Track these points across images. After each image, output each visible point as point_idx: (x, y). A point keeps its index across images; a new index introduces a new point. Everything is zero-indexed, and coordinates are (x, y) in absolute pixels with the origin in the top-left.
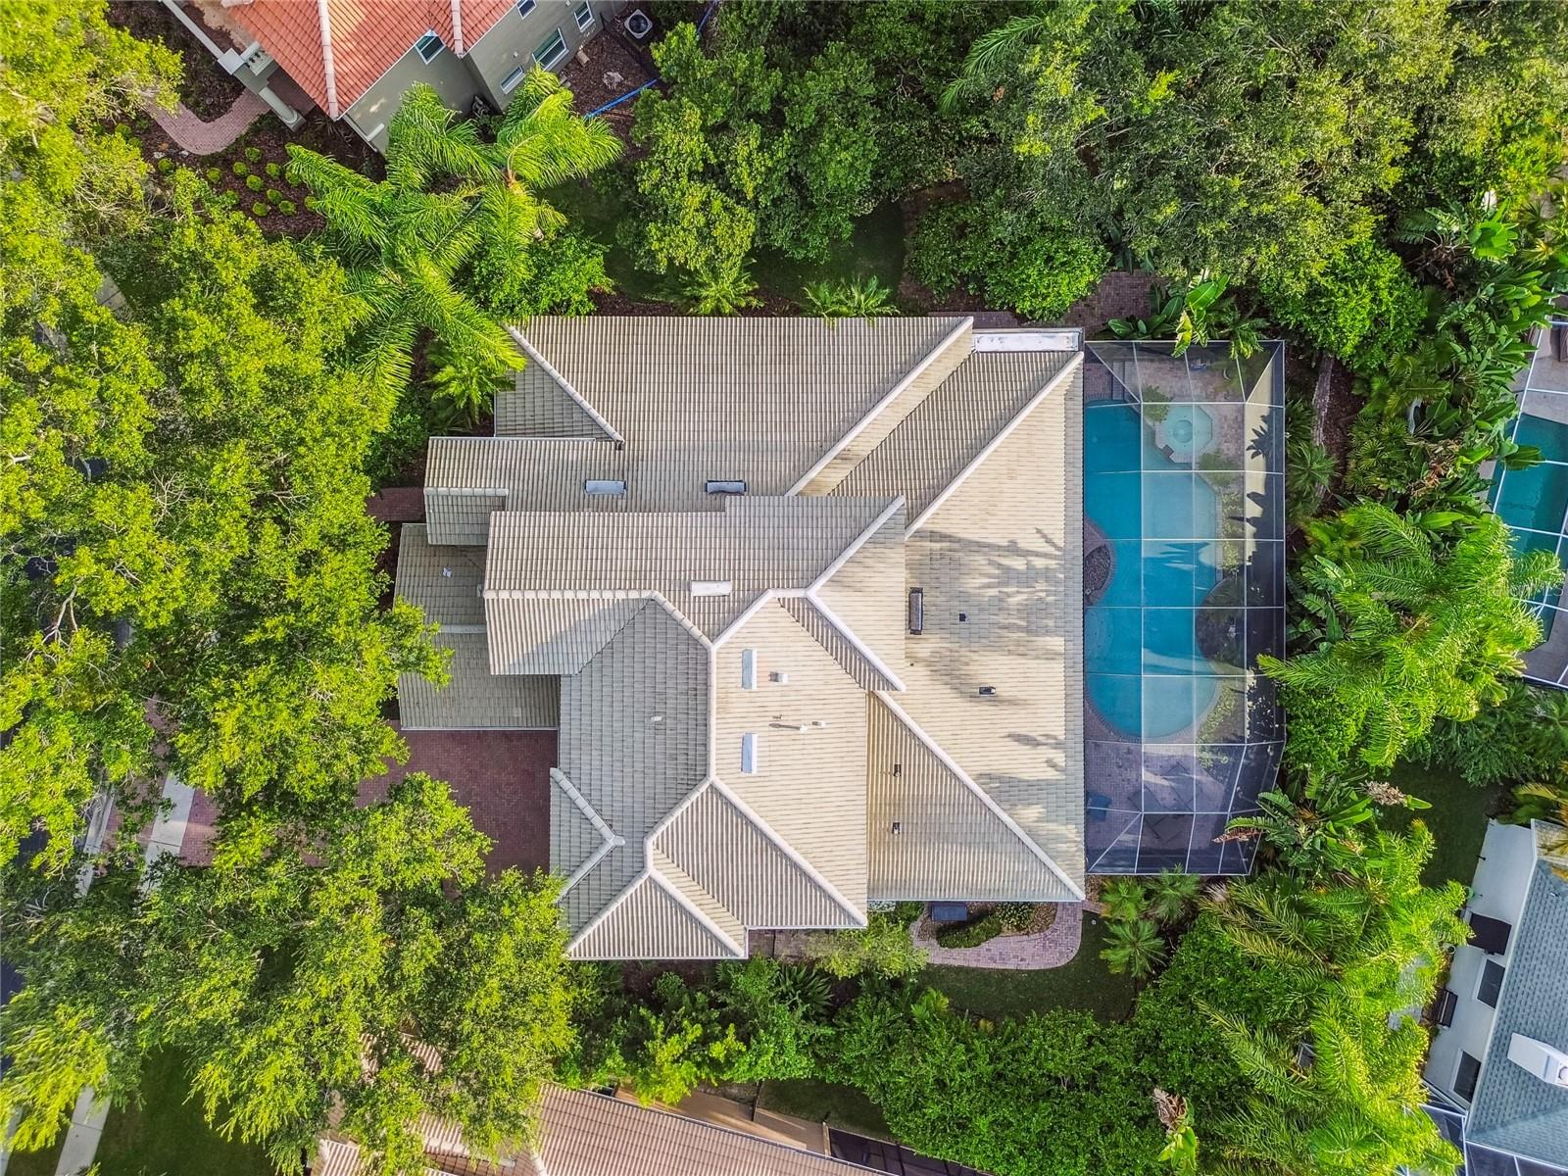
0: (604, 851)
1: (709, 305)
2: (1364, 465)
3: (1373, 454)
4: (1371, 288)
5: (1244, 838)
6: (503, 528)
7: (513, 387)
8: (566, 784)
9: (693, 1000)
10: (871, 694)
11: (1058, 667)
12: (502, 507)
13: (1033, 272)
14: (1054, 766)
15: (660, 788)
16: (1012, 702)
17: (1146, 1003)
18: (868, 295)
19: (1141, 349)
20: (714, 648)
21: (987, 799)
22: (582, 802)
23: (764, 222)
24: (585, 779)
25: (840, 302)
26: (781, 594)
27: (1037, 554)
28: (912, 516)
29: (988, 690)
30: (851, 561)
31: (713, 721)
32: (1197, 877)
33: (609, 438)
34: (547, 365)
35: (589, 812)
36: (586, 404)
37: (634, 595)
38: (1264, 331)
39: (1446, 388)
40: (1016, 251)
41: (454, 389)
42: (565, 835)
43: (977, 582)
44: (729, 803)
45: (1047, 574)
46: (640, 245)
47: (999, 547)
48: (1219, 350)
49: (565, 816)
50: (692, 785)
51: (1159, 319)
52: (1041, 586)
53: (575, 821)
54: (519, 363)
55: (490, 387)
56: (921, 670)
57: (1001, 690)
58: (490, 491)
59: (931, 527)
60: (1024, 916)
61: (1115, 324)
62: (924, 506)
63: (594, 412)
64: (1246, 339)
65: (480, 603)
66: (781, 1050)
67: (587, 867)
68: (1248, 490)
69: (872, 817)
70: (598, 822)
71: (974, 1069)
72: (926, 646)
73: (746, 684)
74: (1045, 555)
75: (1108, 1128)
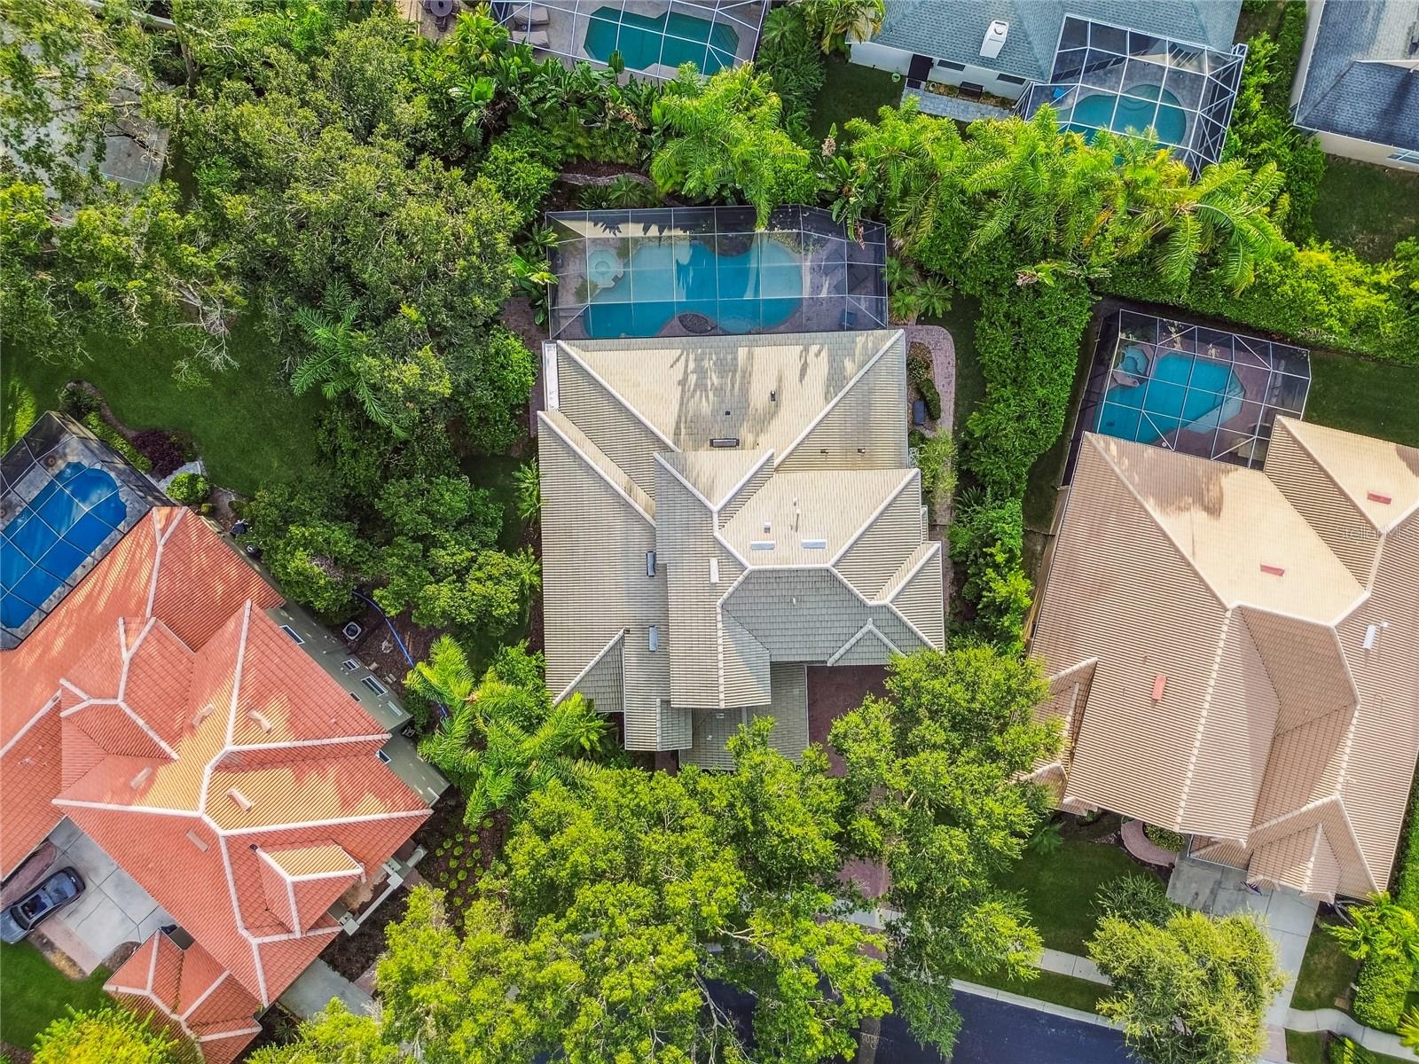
0: (876, 631)
1: (535, 579)
2: (621, 154)
3: (615, 149)
4: (513, 163)
5: (861, 230)
6: (682, 699)
7: (591, 700)
8: (837, 656)
9: (974, 575)
10: (777, 470)
11: (757, 351)
12: (668, 702)
13: (512, 376)
14: (820, 352)
15: (837, 598)
16: (780, 380)
17: (967, 289)
18: (526, 478)
19: (554, 304)
20: (751, 567)
21: (841, 395)
22: (847, 646)
23: (484, 545)
24: (833, 644)
25: (531, 495)
26: (716, 527)
27: (686, 366)
28: (665, 448)
29: (773, 396)
30: (694, 485)
31: (795, 566)
32: (887, 258)
33: (622, 638)
34: (578, 678)
35: (853, 641)
36: (602, 653)
37: (719, 617)
38: (540, 226)
39: (573, 109)
40: (498, 386)
41: (594, 737)
42: (868, 656)
43: (704, 406)
44: (844, 556)
45: (698, 360)
46: (503, 622)
47: (683, 391)
48: (553, 254)
49: (856, 656)
50: (834, 578)
51: (535, 292)
52: (706, 364)
53: (859, 649)
54: (577, 697)
55: (592, 714)
56: (761, 439)
57: (773, 388)
58: (658, 710)
59: (672, 435)
60: (917, 365)
61: (539, 320)
62: (659, 440)
63: (606, 648)
64: (546, 238)
65: (727, 712)
66: (1002, 519)
67: (886, 641)
68: (642, 234)
69: (854, 467)
70: (859, 635)
71: (1008, 399)
72: (746, 435)
73: (772, 548)
74: (687, 361)
75: (1041, 315)
